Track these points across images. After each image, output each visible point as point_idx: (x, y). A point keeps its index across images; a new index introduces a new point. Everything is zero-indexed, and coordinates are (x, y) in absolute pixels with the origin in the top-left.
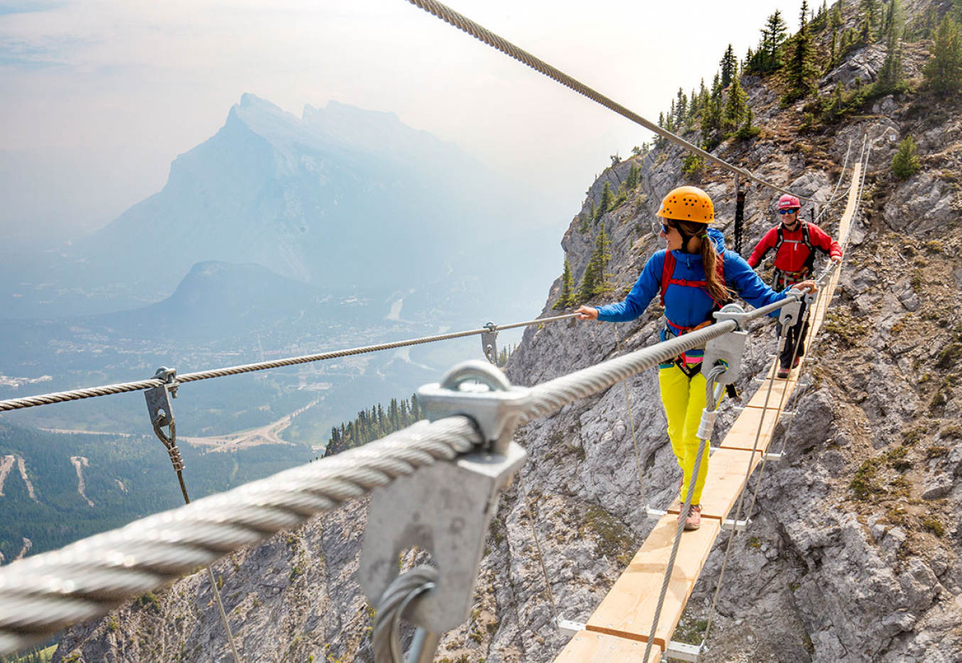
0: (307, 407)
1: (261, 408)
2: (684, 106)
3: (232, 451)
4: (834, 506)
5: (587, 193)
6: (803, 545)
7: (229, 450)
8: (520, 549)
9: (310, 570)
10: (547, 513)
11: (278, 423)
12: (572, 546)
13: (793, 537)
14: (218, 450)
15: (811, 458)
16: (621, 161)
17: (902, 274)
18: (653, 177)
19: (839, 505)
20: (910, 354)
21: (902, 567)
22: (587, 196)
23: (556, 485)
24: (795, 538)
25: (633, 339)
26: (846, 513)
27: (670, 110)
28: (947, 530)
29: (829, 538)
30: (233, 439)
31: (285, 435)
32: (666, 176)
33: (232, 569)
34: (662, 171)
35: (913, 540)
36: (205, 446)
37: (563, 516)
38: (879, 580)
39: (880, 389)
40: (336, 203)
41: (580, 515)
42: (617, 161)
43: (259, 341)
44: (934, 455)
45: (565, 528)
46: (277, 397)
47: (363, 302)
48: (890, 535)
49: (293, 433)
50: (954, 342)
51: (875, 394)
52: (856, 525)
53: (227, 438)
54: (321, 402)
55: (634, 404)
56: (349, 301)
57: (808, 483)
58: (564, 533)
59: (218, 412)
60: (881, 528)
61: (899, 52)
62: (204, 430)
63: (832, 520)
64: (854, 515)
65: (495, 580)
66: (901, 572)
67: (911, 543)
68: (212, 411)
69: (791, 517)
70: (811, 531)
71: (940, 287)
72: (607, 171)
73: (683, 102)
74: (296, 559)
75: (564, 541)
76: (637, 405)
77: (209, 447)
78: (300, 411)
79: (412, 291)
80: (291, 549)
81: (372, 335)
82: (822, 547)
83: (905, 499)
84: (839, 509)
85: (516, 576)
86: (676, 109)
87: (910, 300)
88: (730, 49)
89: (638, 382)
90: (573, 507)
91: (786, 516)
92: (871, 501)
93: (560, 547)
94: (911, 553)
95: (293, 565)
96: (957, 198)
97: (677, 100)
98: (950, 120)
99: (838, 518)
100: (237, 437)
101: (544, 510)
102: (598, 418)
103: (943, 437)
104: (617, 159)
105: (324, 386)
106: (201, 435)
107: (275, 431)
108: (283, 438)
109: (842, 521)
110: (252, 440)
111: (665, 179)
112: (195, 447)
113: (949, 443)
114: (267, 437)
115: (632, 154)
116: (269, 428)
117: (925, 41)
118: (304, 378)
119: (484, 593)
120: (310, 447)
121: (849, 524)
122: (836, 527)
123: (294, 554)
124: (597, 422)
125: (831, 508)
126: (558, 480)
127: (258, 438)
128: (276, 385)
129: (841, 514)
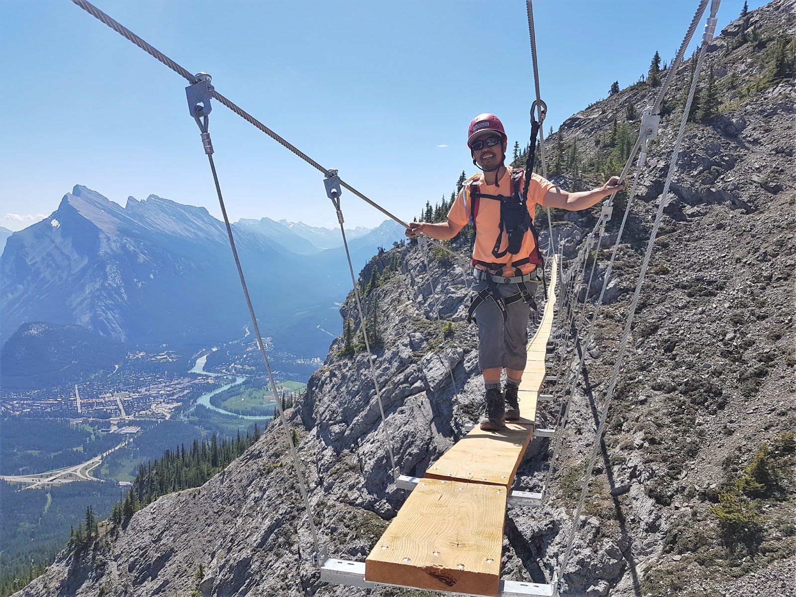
0: (117, 448)
1: (75, 449)
2: (431, 214)
3: (46, 487)
4: (549, 503)
5: (360, 274)
6: (528, 534)
7: (43, 487)
8: (309, 550)
9: (116, 589)
10: (332, 519)
11: (90, 462)
12: (351, 546)
13: (520, 529)
14: (33, 487)
15: (531, 467)
16: (385, 251)
17: (588, 332)
18: (410, 262)
19: (552, 502)
20: (597, 388)
21: (598, 546)
22: (359, 276)
23: (338, 495)
24: (521, 530)
25: (398, 378)
26: (557, 508)
27: (421, 216)
28: (627, 517)
29: (546, 528)
30: (47, 477)
31: (96, 473)
32: (419, 262)
33: (44, 591)
34: (416, 258)
35: (605, 526)
36: (21, 484)
37: (345, 521)
38: (583, 557)
39: (577, 414)
40: (152, 276)
41: (358, 519)
42: (382, 251)
43: (77, 391)
44: (616, 462)
45: (346, 530)
46: (90, 439)
47: (172, 358)
48: (589, 523)
49: (104, 471)
50: (625, 380)
51: (573, 418)
52: (564, 516)
53: (42, 476)
54: (129, 443)
55: (400, 427)
56: (159, 357)
57: (530, 486)
58: (346, 535)
59: (35, 453)
60: (582, 517)
61: (580, 180)
62: (21, 469)
63: (548, 514)
64: (563, 509)
65: (287, 578)
66: (597, 550)
67: (604, 528)
68: (29, 452)
69: (518, 513)
70: (533, 523)
71: (614, 342)
72: (374, 258)
73: (429, 211)
74: (104, 579)
75: (345, 541)
76: (402, 428)
77: (25, 484)
78: (110, 451)
79: (214, 350)
80: (99, 571)
81: (177, 386)
82: (542, 536)
83: (599, 495)
84: (552, 506)
85: (305, 573)
86: (424, 215)
87: (594, 350)
88: (463, 174)
89: (403, 411)
90: (352, 513)
91: (514, 513)
92: (575, 498)
93: (342, 547)
94: (604, 536)
95: (100, 585)
96: (622, 280)
97: (425, 210)
98: (616, 227)
99: (552, 512)
100: (51, 475)
101: (329, 516)
102: (372, 440)
103: (622, 449)
104: (382, 249)
105: (133, 430)
106: (18, 474)
107: (86, 469)
108: (94, 476)
109: (555, 514)
110: (65, 478)
111: (418, 264)
112: (12, 484)
113: (626, 454)
114: (78, 474)
115: (393, 247)
116: (81, 466)
117: (597, 174)
118: (116, 422)
119: (278, 590)
120: (118, 482)
121: (560, 516)
122: (551, 519)
123: (102, 575)
124: (371, 443)
125: (547, 505)
126: (340, 491)
127: (71, 475)
128: (90, 429)
129: (554, 509)
